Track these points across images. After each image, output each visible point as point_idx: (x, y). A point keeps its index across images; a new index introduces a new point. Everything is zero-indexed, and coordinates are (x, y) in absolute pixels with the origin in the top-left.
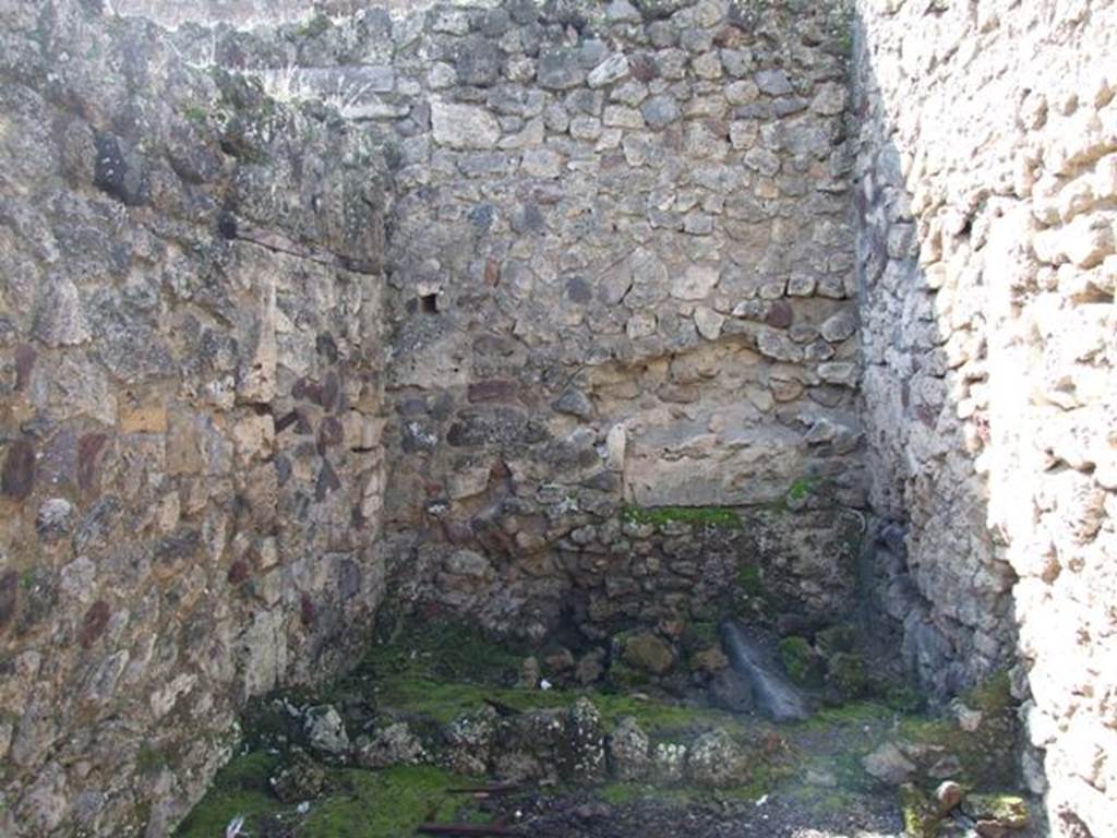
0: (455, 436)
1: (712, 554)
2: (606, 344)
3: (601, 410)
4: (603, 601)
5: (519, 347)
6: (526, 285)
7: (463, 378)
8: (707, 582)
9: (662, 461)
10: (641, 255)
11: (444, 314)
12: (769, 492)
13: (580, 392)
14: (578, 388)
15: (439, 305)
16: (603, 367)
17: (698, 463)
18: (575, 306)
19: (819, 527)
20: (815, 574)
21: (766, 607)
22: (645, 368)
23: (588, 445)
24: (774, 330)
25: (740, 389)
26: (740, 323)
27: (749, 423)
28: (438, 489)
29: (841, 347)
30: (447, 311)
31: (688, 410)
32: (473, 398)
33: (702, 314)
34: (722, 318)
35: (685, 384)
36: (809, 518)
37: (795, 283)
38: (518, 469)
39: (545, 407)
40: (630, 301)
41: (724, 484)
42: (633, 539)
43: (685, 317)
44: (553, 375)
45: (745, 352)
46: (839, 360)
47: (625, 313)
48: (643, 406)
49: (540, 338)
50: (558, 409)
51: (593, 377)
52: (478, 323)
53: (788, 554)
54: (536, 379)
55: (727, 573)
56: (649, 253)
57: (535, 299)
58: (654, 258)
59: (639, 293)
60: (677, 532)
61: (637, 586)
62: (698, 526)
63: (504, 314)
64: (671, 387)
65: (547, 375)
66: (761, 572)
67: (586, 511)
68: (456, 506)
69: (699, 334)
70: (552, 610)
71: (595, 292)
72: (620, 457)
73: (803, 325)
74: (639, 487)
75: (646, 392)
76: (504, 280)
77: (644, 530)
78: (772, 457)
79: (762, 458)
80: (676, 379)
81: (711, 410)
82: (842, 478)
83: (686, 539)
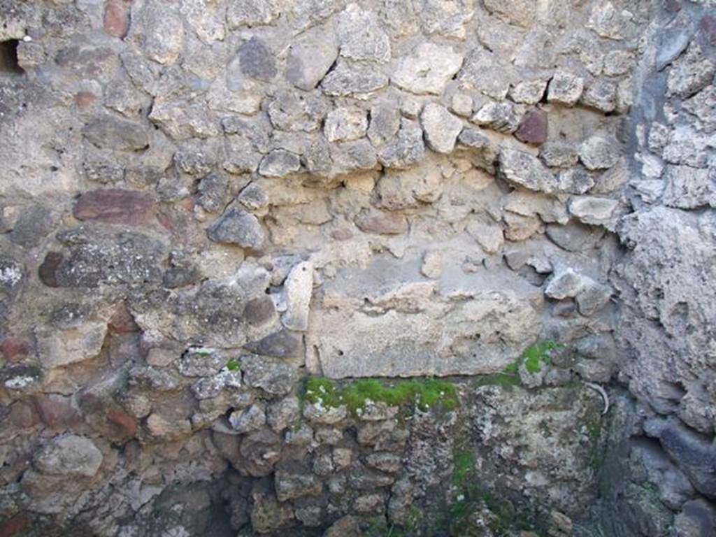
0: (51, 271)
1: (420, 443)
2: (293, 146)
3: (277, 239)
4: (271, 505)
5: (158, 139)
6: (173, 42)
7: (66, 182)
8: (412, 479)
9: (360, 316)
10: (354, 15)
11: (32, 76)
12: (495, 360)
13: (251, 215)
14: (249, 210)
15: (23, 58)
16: (286, 181)
17: (408, 320)
18: (249, 84)
19: (557, 409)
20: (547, 466)
21: (495, 522)
22: (343, 185)
23: (258, 294)
24: (524, 147)
25: (463, 220)
26: (482, 133)
27: (470, 266)
28: (24, 350)
29: (603, 177)
30: (37, 69)
31: (394, 244)
32: (80, 215)
33: (433, 115)
34: (461, 123)
35: (395, 210)
36: (545, 397)
37: (559, 84)
38: (153, 325)
39: (195, 235)
40: (334, 85)
41: (439, 349)
42: (316, 426)
43: (409, 117)
44: (210, 186)
45: (475, 172)
46: (599, 193)
47: (324, 102)
48: (334, 236)
49: (192, 129)
50: (215, 237)
51: (271, 193)
52: (90, 96)
53: (516, 443)
54: (184, 191)
55: (440, 468)
56: (366, 14)
57: (186, 67)
58: (374, 23)
59: (347, 74)
60: (377, 418)
61: (319, 487)
62: (407, 408)
63: (135, 85)
64: (375, 213)
65: (201, 187)
66: (480, 461)
67: (252, 388)
68: (51, 376)
69: (427, 143)
70: (199, 502)
71: (281, 65)
72: (304, 309)
73: (560, 144)
74: (328, 351)
75: (341, 217)
76: (137, 29)
77: (335, 414)
78: (503, 315)
79: (491, 316)
80: (385, 202)
81: (425, 247)
82: (585, 345)
83: (390, 425)
